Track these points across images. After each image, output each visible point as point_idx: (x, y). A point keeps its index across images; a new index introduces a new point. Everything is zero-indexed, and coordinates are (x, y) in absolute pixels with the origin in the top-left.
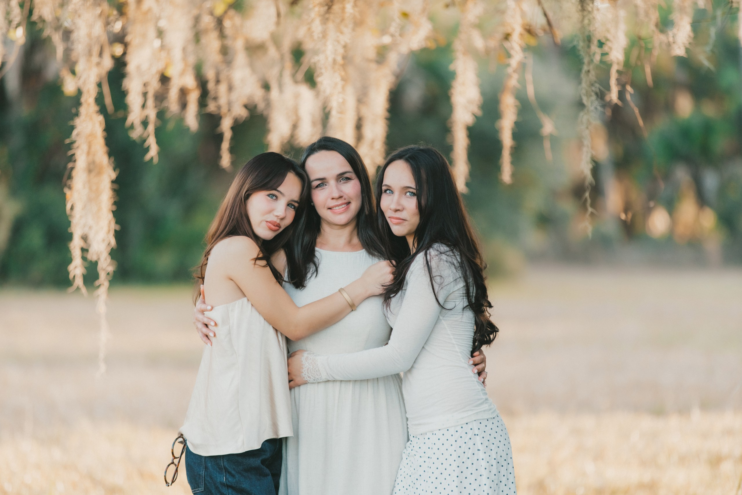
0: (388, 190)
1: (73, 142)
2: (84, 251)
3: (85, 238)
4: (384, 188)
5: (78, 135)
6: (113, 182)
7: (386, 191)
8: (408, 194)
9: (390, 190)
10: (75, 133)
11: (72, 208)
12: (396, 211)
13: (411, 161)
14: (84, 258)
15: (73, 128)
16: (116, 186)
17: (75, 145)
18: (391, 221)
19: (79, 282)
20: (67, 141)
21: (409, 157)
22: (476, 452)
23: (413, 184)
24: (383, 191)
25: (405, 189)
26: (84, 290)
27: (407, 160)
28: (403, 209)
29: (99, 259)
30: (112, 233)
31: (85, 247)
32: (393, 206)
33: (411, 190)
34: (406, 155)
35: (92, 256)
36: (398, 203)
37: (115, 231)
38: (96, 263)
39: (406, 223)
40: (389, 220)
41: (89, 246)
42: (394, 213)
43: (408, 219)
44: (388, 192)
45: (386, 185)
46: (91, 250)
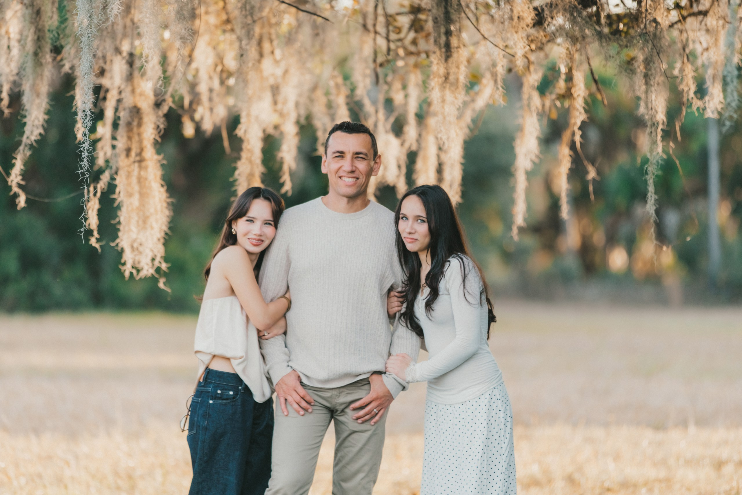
0: (404, 217)
1: (236, 180)
4: (401, 216)
5: (239, 175)
7: (402, 218)
8: (419, 221)
9: (405, 217)
10: (237, 173)
12: (410, 233)
13: (422, 196)
15: (235, 169)
17: (237, 183)
18: (406, 240)
20: (231, 180)
21: (420, 193)
22: (498, 412)
23: (423, 214)
24: (400, 218)
25: (417, 218)
27: (419, 195)
28: (415, 232)
32: (408, 230)
33: (422, 218)
34: (418, 191)
36: (412, 228)
39: (418, 242)
40: (404, 240)
42: (408, 234)
43: (419, 239)
44: (404, 219)
45: (403, 214)
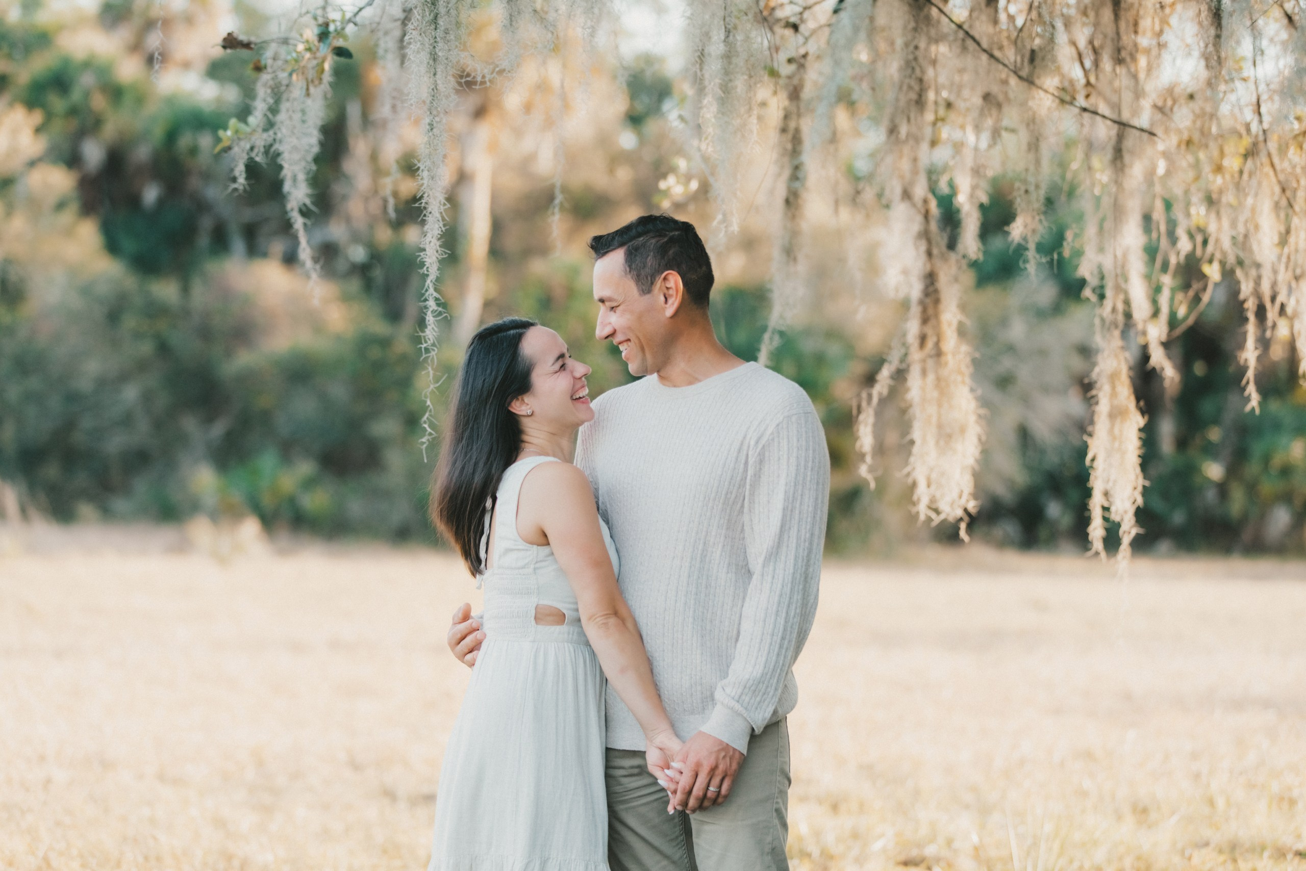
1: (1094, 382)
2: (1106, 509)
3: (1106, 494)
6: (1140, 430)
11: (1093, 460)
14: (1106, 519)
16: (1143, 435)
17: (1097, 385)
19: (1098, 544)
26: (1103, 554)
29: (1122, 520)
30: (1140, 489)
31: (1106, 505)
35: (1115, 517)
37: (1144, 487)
38: (1118, 525)
41: (1111, 504)
46: (1113, 509)
